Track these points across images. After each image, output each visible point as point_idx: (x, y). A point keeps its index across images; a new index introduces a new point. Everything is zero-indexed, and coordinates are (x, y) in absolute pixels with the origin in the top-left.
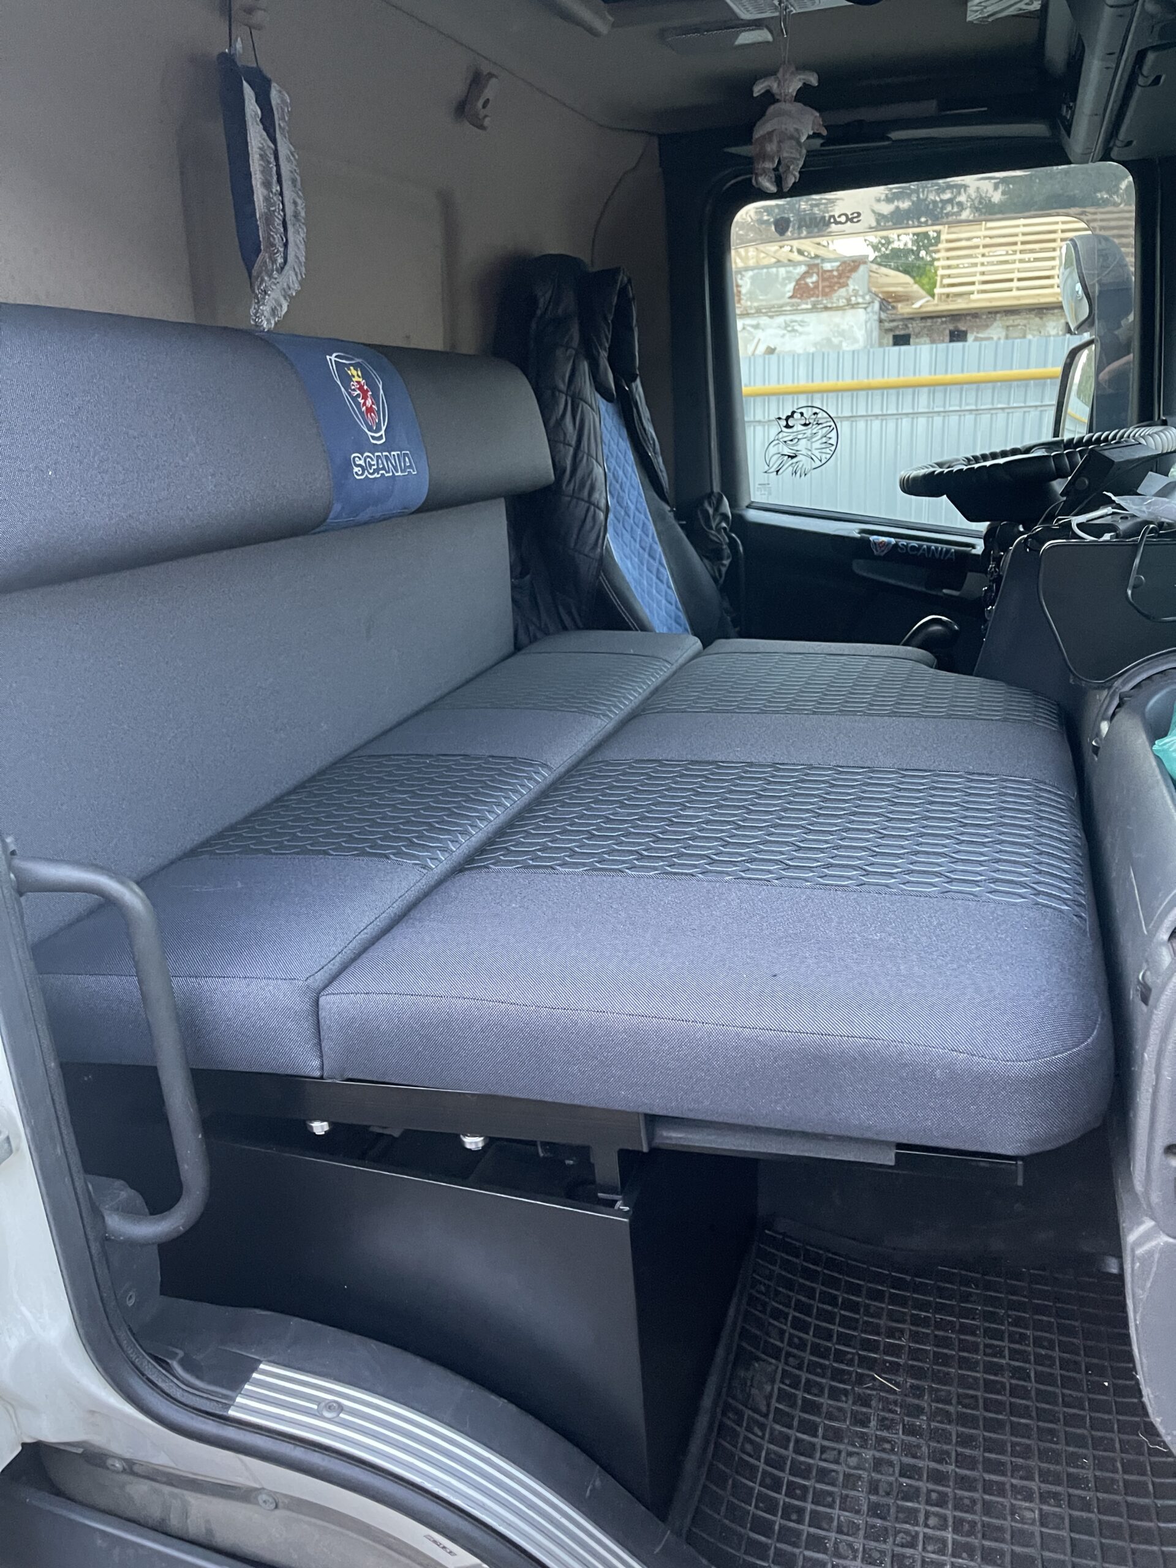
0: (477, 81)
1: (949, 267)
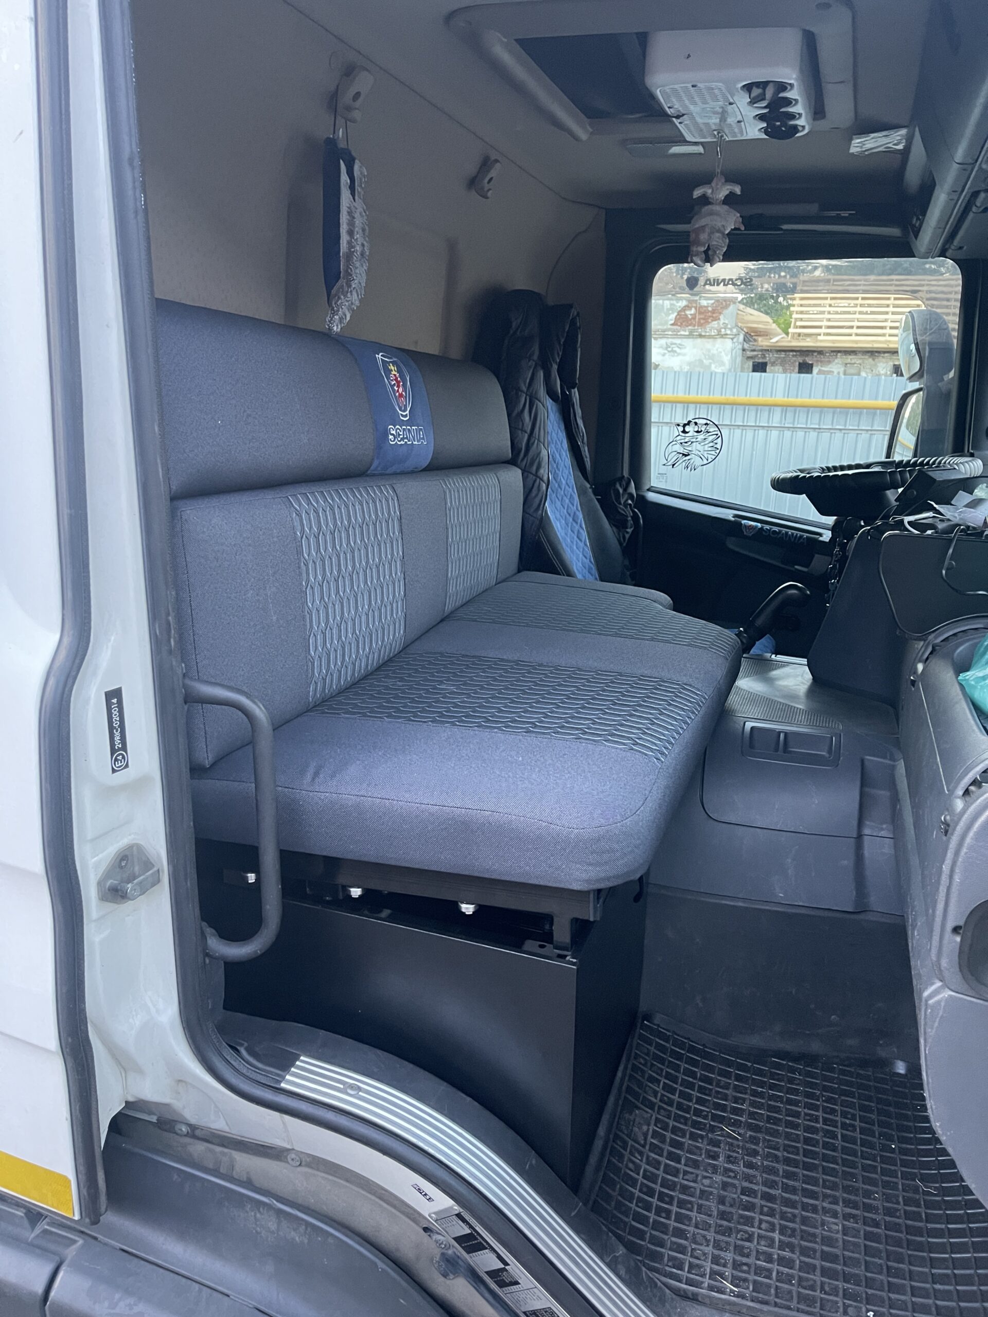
0: (486, 165)
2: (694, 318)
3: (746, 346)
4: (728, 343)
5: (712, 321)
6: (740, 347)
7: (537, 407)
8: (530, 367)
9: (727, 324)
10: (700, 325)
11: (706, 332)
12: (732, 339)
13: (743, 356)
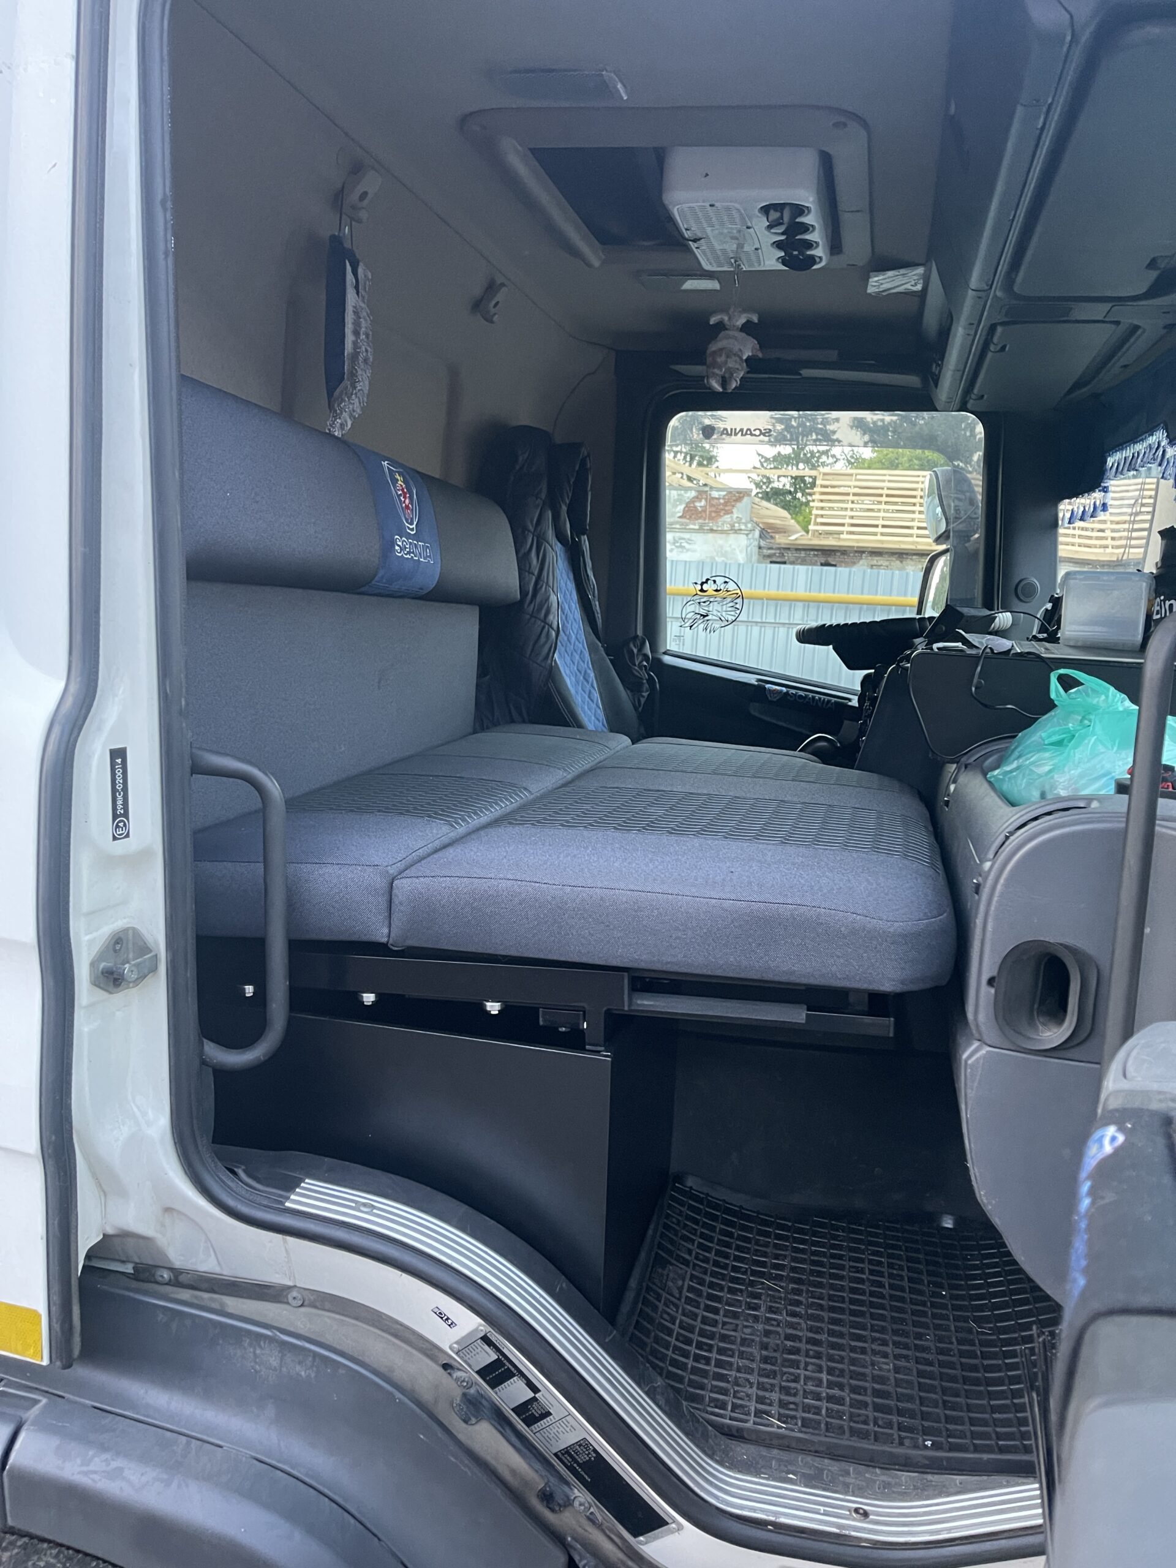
0: (492, 287)
1: (822, 508)
2: (705, 511)
3: (763, 543)
4: (743, 540)
5: (725, 514)
6: (756, 543)
7: (545, 550)
8: (538, 506)
9: (741, 519)
10: (711, 518)
11: (718, 527)
12: (747, 535)
13: (759, 555)
